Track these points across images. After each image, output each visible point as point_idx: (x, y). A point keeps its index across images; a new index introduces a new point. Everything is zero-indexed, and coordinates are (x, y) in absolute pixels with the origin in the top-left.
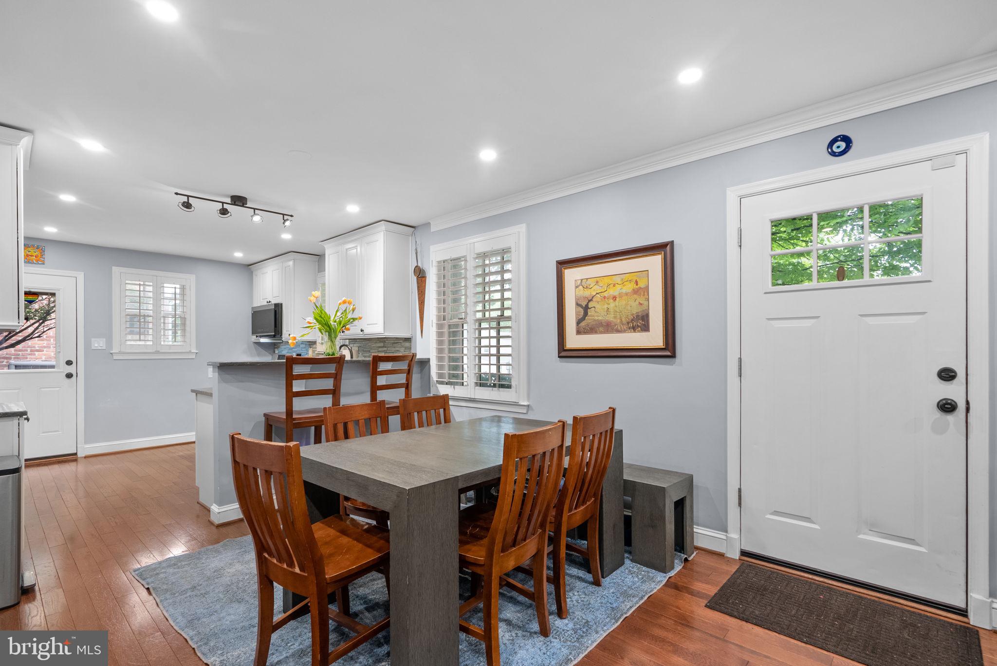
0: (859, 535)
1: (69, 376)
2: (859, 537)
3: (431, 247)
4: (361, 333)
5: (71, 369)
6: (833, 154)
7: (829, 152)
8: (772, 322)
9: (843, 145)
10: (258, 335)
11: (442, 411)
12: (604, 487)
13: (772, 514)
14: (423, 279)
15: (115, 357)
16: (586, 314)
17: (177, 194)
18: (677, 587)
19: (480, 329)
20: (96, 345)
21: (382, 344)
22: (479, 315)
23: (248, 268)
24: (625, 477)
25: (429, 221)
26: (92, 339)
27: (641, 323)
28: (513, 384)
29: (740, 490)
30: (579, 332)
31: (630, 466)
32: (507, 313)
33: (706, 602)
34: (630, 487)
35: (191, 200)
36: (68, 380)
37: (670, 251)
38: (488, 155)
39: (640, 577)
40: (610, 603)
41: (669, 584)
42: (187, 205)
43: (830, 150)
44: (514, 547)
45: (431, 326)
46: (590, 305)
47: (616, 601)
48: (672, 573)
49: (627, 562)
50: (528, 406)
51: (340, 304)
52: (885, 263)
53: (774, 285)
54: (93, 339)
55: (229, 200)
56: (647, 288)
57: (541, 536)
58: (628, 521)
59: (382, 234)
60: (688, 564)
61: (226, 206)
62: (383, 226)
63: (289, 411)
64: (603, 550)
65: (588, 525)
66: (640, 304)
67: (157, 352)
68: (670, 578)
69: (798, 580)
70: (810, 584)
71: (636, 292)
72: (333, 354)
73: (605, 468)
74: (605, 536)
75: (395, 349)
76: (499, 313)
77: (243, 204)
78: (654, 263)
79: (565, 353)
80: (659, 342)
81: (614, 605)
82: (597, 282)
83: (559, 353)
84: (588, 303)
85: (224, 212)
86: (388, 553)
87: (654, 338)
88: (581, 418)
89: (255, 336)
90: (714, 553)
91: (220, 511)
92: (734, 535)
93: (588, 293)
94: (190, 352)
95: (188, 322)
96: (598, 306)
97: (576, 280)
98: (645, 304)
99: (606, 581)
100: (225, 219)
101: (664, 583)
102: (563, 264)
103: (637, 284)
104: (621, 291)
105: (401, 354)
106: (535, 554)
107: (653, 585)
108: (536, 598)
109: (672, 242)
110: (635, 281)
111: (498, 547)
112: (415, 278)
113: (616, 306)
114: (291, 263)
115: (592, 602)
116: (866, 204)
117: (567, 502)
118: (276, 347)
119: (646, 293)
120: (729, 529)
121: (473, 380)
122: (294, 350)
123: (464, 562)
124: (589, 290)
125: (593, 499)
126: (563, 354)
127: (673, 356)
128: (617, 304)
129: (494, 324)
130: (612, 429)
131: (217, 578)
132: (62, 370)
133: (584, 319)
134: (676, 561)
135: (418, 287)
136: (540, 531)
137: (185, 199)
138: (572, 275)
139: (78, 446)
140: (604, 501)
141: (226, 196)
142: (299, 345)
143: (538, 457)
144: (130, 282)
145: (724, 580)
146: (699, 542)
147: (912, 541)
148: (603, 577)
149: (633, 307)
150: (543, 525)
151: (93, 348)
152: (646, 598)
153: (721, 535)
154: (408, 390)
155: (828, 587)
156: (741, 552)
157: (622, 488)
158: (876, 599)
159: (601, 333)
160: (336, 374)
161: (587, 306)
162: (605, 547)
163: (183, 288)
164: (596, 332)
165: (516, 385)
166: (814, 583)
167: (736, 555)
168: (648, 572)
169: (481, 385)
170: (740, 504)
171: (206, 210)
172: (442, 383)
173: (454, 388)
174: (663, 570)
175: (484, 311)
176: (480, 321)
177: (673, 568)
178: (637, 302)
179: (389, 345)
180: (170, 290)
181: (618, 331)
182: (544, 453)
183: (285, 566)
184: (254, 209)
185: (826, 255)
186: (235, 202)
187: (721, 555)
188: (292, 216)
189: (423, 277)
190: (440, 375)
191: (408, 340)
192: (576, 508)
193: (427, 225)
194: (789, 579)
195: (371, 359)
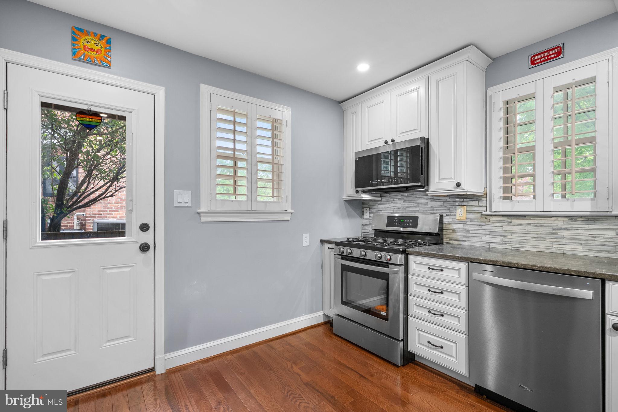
1: (144, 248)
5: (147, 237)
15: (203, 219)
20: (180, 200)
23: (340, 106)
26: (174, 191)
36: (142, 256)
54: (176, 192)
67: (252, 212)
94: (286, 212)
132: (134, 240)
139: (156, 357)
151: (176, 204)
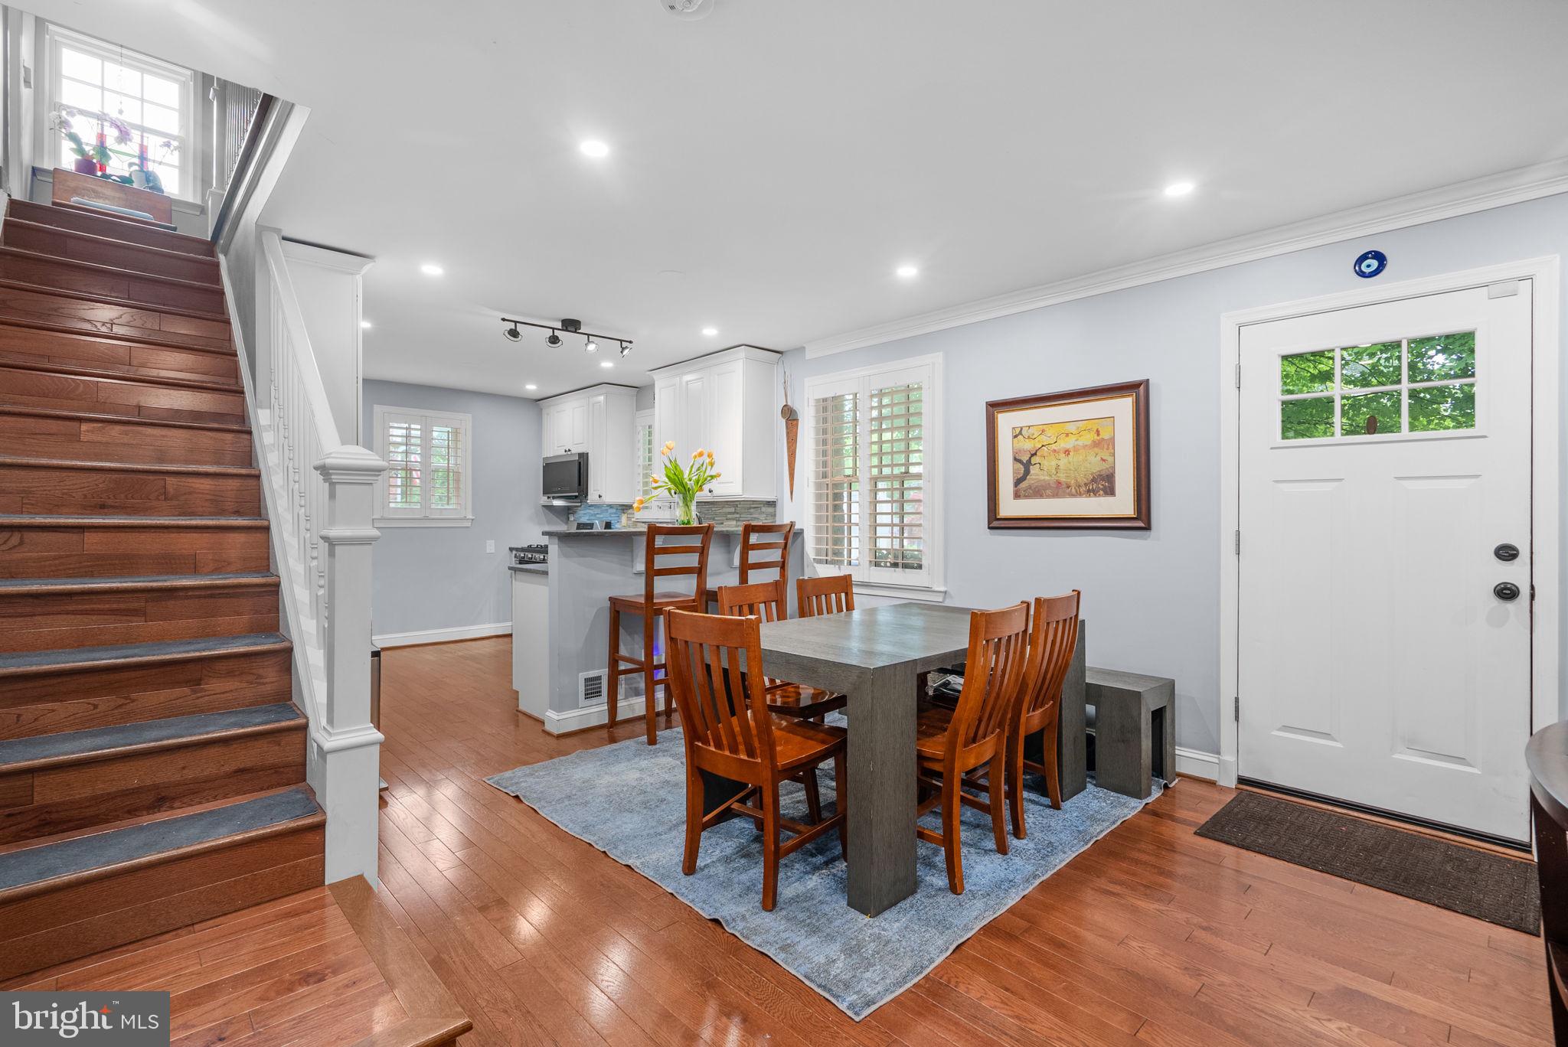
0: (1393, 755)
2: (1394, 756)
3: (806, 379)
4: (710, 494)
6: (1362, 274)
7: (1356, 271)
8: (1281, 485)
9: (1375, 264)
10: (549, 495)
11: (843, 595)
12: (1064, 690)
13: (1279, 730)
14: (795, 422)
16: (1027, 472)
17: (504, 320)
18: (1155, 814)
19: (875, 491)
21: (732, 510)
22: (875, 471)
23: (537, 403)
24: (1088, 681)
25: (804, 345)
27: (1105, 484)
28: (924, 563)
29: (1237, 700)
30: (1017, 496)
31: (1091, 669)
32: (913, 470)
33: (1195, 829)
34: (1094, 693)
35: (520, 328)
37: (1144, 392)
38: (907, 272)
39: (1108, 802)
40: (1076, 826)
41: (1146, 810)
42: (514, 333)
43: (1357, 268)
44: (975, 743)
45: (806, 486)
46: (1033, 461)
47: (1082, 824)
48: (1150, 800)
49: (1090, 787)
50: (945, 592)
51: (695, 457)
52: (1456, 393)
53: (1284, 437)
55: (559, 325)
56: (1113, 439)
57: (999, 736)
58: (1090, 741)
59: (740, 363)
60: (1170, 792)
61: (557, 333)
62: (742, 352)
63: (649, 594)
64: (1062, 766)
65: (1045, 732)
66: (1104, 460)
67: (426, 518)
68: (1147, 804)
69: (1314, 810)
70: (1331, 814)
71: (1097, 444)
72: (689, 523)
73: (1067, 665)
74: (1065, 750)
75: (752, 516)
76: (903, 469)
77: (576, 330)
78: (1123, 408)
79: (997, 522)
80: (1129, 510)
81: (1081, 829)
82: (1043, 431)
83: (989, 523)
84: (1030, 458)
85: (554, 340)
86: (846, 738)
87: (1123, 503)
88: (1045, 600)
89: (546, 498)
90: (1203, 781)
91: (560, 718)
92: (1229, 757)
93: (1028, 445)
94: (465, 518)
95: (462, 478)
96: (1045, 463)
97: (1014, 428)
98: (1109, 460)
99: (1066, 805)
100: (556, 350)
101: (1139, 809)
102: (996, 407)
103: (1098, 435)
104: (1076, 443)
105: (761, 524)
106: (992, 757)
107: (1126, 811)
108: (992, 810)
109: (1148, 381)
110: (1095, 431)
111: (961, 740)
112: (784, 421)
113: (1070, 463)
114: (602, 398)
115: (1052, 824)
116: (1405, 338)
117: (1027, 699)
118: (571, 511)
119: (1111, 447)
120: (1223, 750)
121: (867, 557)
122: (598, 516)
123: (921, 757)
124: (1033, 441)
125: (1052, 702)
126: (995, 524)
127: (1148, 528)
128: (1071, 460)
129: (897, 485)
130: (1077, 616)
131: (591, 789)
133: (1025, 479)
134: (1153, 787)
135: (788, 433)
136: (998, 730)
137: (512, 326)
138: (1006, 421)
140: (1063, 706)
141: (556, 320)
142: (607, 510)
143: (1004, 642)
144: (396, 425)
145: (1216, 809)
146: (1182, 767)
147: (1461, 760)
148: (1062, 801)
149: (1093, 464)
150: (1001, 725)
152: (1119, 823)
153: (1211, 758)
154: (784, 570)
155: (1352, 820)
156: (1239, 779)
157: (1084, 693)
158: (1415, 833)
159: (1048, 497)
160: (703, 548)
161: (1029, 461)
162: (1064, 764)
163: (456, 432)
164: (1041, 496)
165: (929, 565)
166: (1334, 815)
167: (1231, 783)
168: (1118, 797)
169: (877, 564)
170: (1237, 718)
171: (534, 337)
172: (819, 562)
173: (839, 568)
174: (1138, 795)
175: (880, 466)
176: (875, 480)
177: (1149, 794)
178: (1098, 458)
179: (743, 511)
180: (439, 434)
181: (1072, 495)
182: (1010, 637)
183: (727, 753)
184: (588, 335)
185: (1365, 379)
186: (566, 328)
187: (1212, 783)
188: (631, 342)
189: (794, 420)
190: (818, 552)
191: (772, 504)
192: (1033, 711)
193: (801, 350)
194: (1302, 810)
195: (741, 529)
